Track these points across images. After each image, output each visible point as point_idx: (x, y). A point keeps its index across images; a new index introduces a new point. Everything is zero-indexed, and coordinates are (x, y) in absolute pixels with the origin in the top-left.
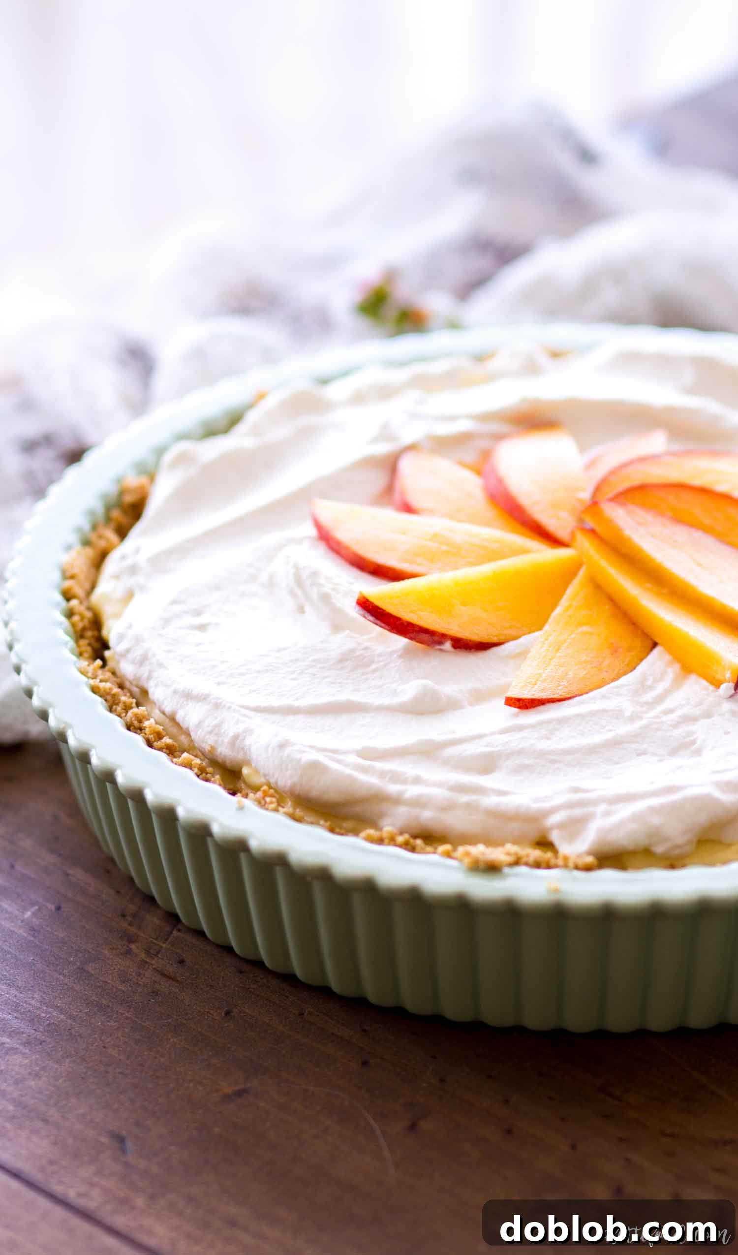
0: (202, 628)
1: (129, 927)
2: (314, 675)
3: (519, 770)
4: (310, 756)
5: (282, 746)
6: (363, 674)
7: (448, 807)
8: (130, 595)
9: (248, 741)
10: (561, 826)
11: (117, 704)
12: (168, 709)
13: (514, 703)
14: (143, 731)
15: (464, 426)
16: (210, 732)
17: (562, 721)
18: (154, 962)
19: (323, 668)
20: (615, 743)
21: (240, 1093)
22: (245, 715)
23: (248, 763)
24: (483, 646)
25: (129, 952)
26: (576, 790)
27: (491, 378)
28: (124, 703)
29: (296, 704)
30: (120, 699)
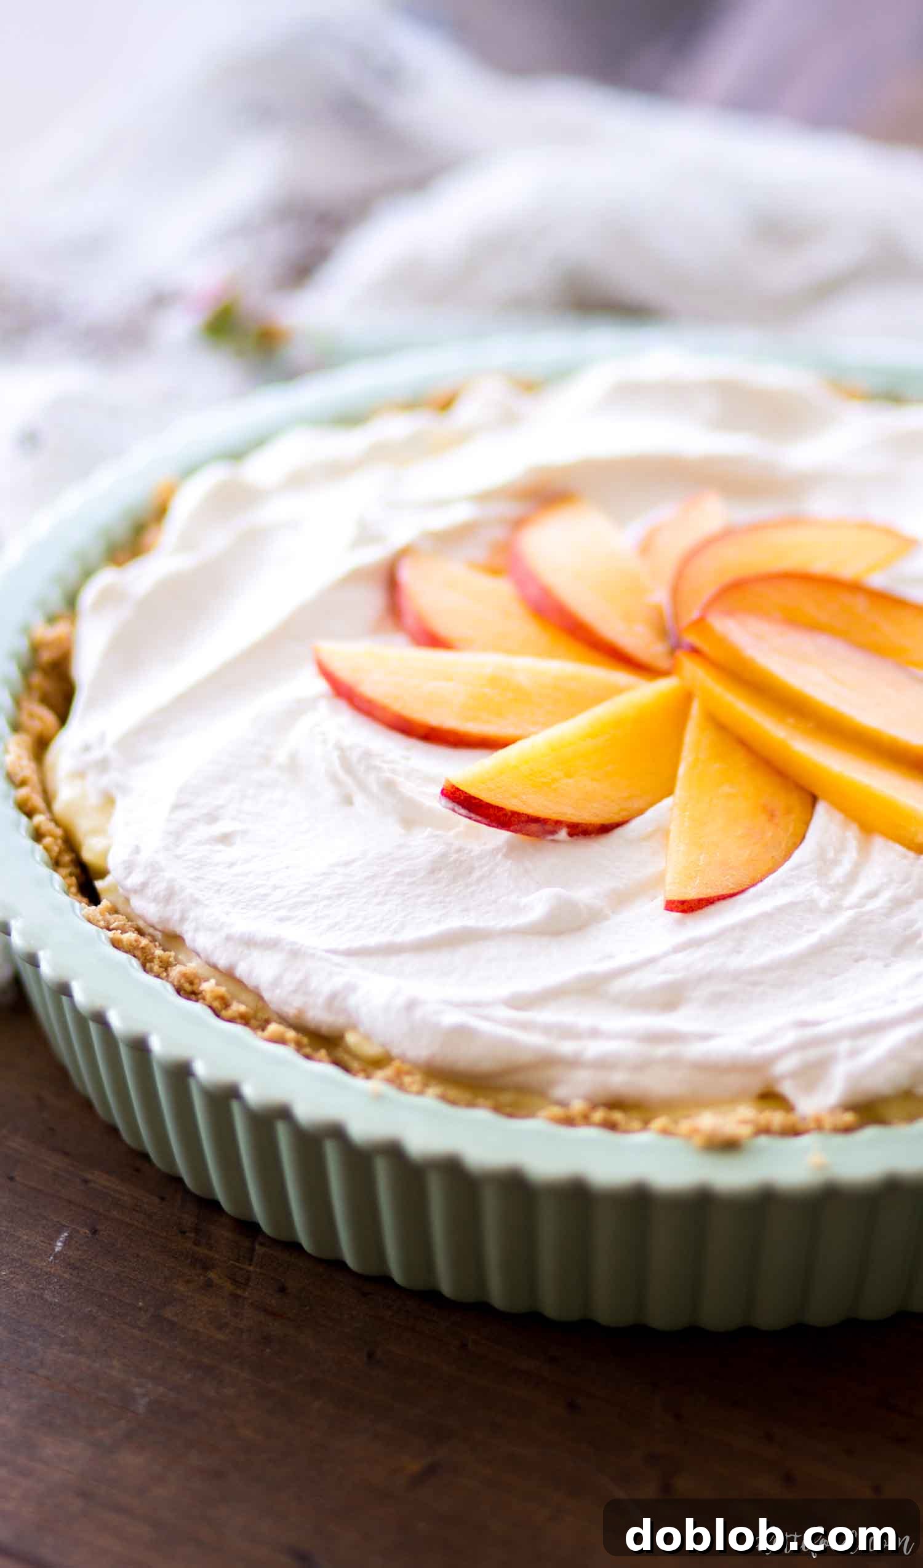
0: (225, 839)
1: (197, 1249)
2: (404, 894)
3: (717, 999)
4: (451, 1018)
5: (411, 1005)
6: (467, 886)
7: (642, 1065)
8: (109, 801)
9: (353, 1001)
10: (794, 1075)
11: (151, 961)
12: (222, 962)
13: (676, 907)
14: (200, 996)
15: (462, 513)
16: (295, 991)
17: (747, 925)
18: (246, 1294)
19: (413, 883)
20: (821, 950)
21: (431, 1470)
22: (337, 965)
23: (354, 1027)
24: (605, 829)
25: (209, 1285)
26: (803, 1024)
27: (464, 437)
28: (159, 957)
29: (399, 938)
30: (153, 954)
